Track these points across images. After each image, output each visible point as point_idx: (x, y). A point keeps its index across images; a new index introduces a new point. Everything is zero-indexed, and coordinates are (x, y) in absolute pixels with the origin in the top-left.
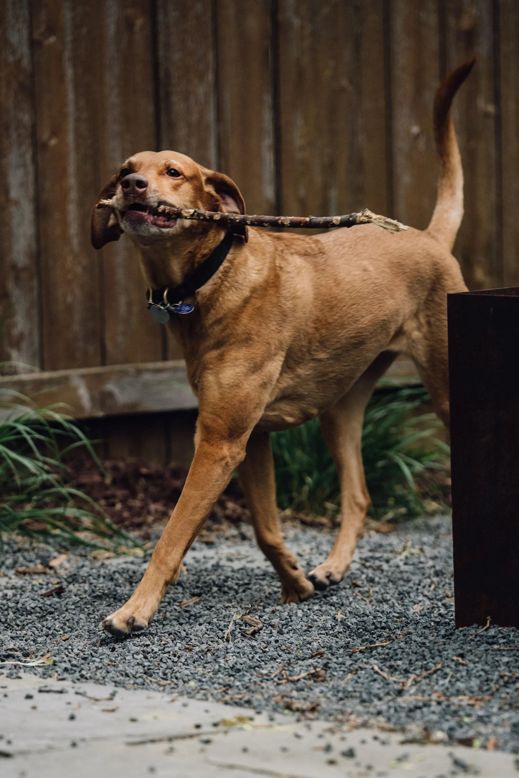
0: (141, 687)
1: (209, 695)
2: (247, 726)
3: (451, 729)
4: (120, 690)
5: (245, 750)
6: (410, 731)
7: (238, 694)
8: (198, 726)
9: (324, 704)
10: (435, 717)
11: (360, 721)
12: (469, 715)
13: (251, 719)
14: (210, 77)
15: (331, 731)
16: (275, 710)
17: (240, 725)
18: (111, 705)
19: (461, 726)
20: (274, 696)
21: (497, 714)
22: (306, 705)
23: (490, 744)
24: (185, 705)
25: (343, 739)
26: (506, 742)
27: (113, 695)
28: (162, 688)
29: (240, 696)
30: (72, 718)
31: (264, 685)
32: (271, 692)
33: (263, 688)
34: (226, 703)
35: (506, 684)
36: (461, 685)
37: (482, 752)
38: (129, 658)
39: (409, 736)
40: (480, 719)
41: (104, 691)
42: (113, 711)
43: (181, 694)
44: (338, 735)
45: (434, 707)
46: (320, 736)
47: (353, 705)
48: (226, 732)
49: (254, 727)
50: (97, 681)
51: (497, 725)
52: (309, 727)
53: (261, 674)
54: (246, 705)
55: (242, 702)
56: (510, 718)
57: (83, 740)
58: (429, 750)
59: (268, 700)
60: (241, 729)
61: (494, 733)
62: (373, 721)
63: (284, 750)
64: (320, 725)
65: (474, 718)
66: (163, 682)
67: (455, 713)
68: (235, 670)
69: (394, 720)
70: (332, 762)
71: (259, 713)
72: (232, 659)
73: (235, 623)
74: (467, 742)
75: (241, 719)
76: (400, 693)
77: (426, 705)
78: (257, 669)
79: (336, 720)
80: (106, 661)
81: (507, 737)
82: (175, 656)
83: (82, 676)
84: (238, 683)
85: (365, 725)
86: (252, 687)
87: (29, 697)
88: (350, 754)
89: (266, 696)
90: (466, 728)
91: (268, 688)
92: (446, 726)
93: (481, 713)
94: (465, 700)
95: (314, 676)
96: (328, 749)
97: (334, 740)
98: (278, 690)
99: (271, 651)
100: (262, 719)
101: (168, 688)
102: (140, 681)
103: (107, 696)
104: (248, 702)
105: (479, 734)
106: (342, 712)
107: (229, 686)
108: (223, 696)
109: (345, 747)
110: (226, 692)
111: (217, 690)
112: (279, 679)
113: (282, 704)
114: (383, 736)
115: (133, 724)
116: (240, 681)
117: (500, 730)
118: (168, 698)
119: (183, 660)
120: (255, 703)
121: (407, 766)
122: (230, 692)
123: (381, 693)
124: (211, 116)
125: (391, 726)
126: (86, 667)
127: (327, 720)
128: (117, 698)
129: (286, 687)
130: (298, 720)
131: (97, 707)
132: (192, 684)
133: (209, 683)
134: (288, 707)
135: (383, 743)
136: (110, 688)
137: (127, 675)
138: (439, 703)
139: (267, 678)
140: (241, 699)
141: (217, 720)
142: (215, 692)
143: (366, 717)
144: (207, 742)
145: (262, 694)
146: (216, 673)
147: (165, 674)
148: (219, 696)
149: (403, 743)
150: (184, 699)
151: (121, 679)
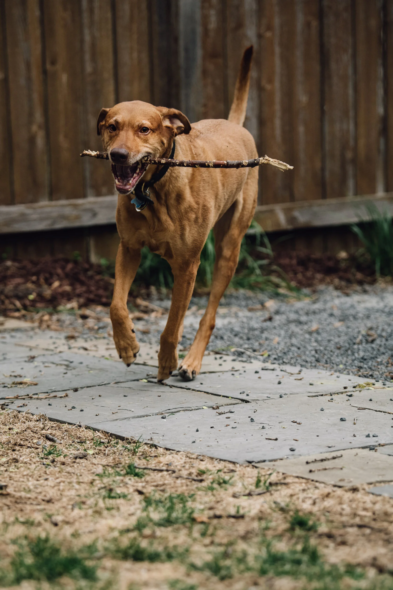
0: (314, 367)
1: (350, 372)
2: (371, 388)
4: (304, 369)
5: (371, 400)
7: (366, 371)
8: (345, 388)
13: (374, 384)
14: (350, 51)
16: (386, 380)
17: (367, 388)
18: (299, 377)
20: (385, 372)
24: (338, 377)
27: (300, 371)
28: (325, 368)
29: (367, 373)
30: (279, 383)
31: (379, 367)
32: (383, 371)
33: (379, 368)
34: (360, 376)
38: (307, 353)
41: (295, 370)
42: (301, 379)
43: (336, 371)
48: (360, 391)
49: (375, 388)
50: (291, 365)
53: (378, 362)
54: (370, 377)
55: (368, 375)
57: (285, 394)
59: (382, 374)
66: (326, 365)
68: (363, 359)
71: (377, 381)
72: (362, 354)
73: (363, 336)
75: (368, 384)
78: (376, 358)
80: (296, 354)
82: (331, 351)
83: (284, 362)
84: (365, 366)
86: (373, 368)
87: (257, 372)
89: (381, 372)
91: (381, 368)
98: (387, 369)
99: (382, 350)
100: (379, 385)
101: (328, 369)
102: (313, 364)
103: (297, 372)
104: (372, 376)
107: (360, 368)
108: (358, 373)
110: (359, 371)
111: (355, 370)
112: (387, 364)
113: (389, 377)
115: (311, 386)
116: (366, 365)
118: (329, 373)
119: (336, 354)
120: (375, 376)
122: (361, 370)
124: (350, 71)
126: (285, 357)
128: (302, 373)
129: (391, 368)
131: (293, 378)
132: (341, 366)
133: (350, 366)
134: (392, 378)
136: (298, 368)
137: (307, 362)
139: (381, 363)
140: (367, 374)
141: (355, 385)
142: (353, 370)
144: (351, 396)
145: (379, 372)
146: (353, 361)
147: (326, 361)
148: (356, 373)
150: (338, 374)
151: (304, 363)
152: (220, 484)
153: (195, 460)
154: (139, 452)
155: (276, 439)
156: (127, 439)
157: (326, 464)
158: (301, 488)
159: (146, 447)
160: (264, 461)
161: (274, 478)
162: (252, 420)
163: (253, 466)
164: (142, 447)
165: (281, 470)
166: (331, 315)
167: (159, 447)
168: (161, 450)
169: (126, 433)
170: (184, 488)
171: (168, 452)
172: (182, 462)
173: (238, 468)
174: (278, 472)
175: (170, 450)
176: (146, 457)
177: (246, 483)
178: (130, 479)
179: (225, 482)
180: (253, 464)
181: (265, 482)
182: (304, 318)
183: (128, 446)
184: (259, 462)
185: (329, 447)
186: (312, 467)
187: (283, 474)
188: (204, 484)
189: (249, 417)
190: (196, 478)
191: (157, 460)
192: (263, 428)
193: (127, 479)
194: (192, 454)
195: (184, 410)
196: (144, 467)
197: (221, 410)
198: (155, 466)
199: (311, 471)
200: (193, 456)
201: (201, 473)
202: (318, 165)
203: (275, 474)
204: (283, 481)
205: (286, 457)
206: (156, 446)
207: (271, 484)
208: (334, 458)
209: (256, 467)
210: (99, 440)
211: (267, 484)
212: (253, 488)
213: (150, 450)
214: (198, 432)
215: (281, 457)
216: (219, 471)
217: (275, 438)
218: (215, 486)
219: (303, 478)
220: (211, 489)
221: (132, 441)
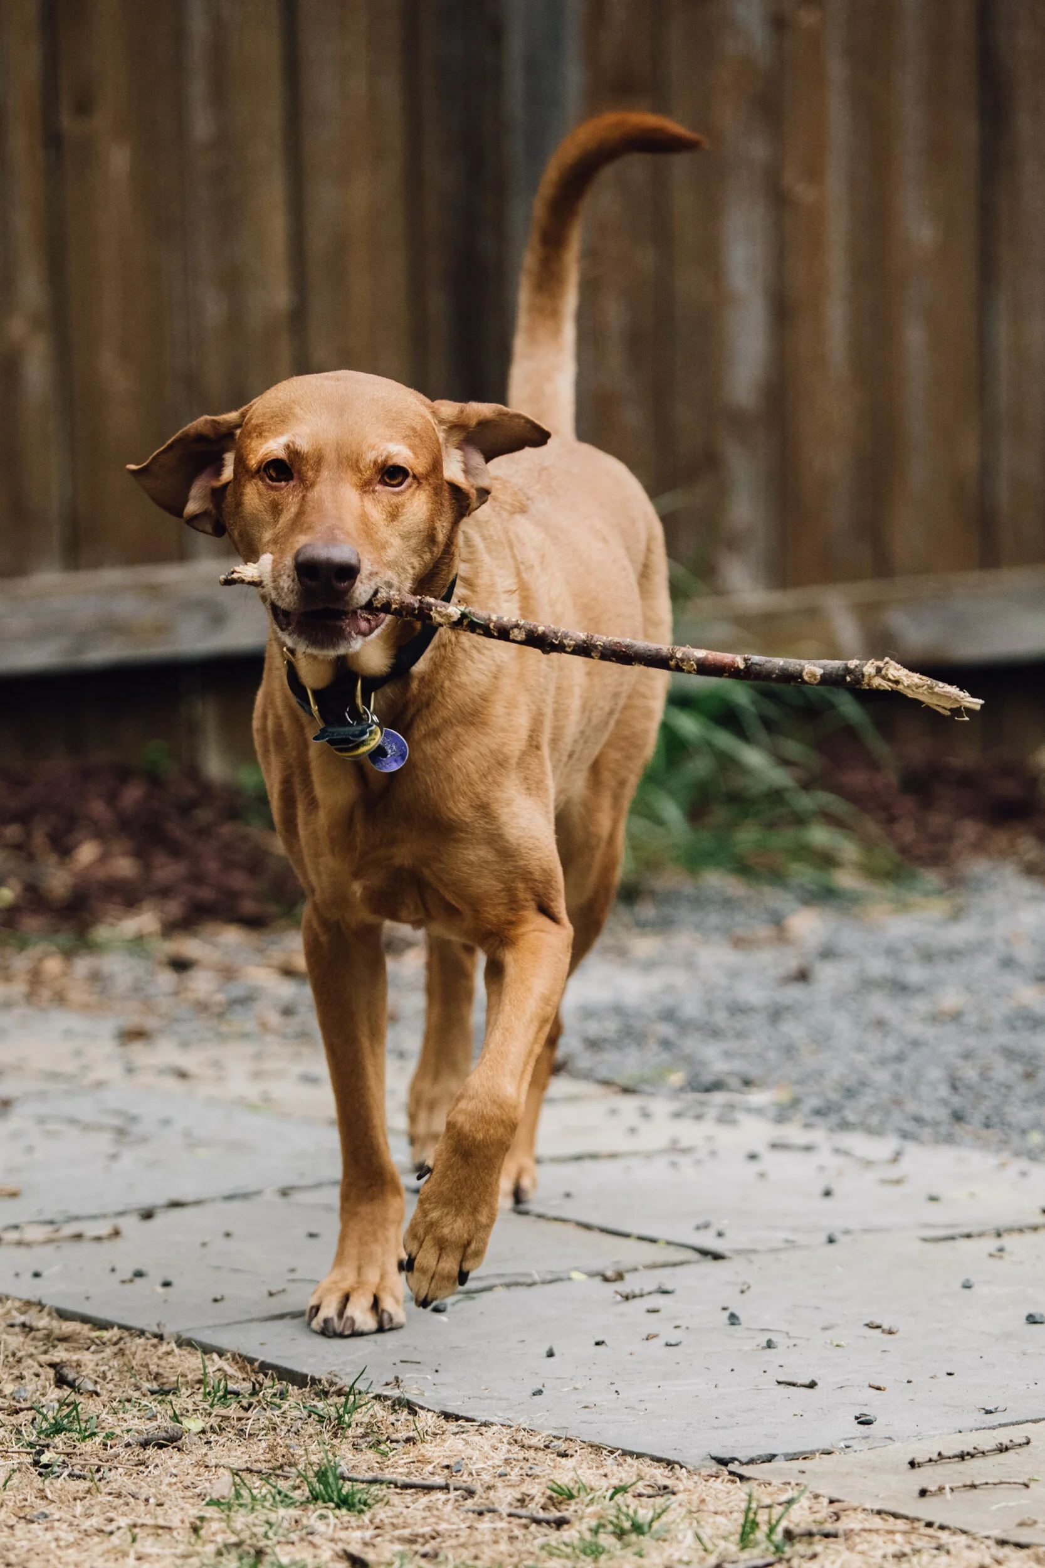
0: (945, 1139)
4: (911, 1148)
8: (1044, 1212)
18: (894, 1172)
24: (1024, 1174)
27: (896, 1157)
28: (981, 1144)
30: (828, 1193)
38: (924, 1090)
41: (881, 1148)
42: (898, 1182)
43: (1017, 1154)
50: (871, 1131)
57: (847, 1232)
66: (984, 1133)
80: (885, 1096)
82: (1006, 1086)
83: (845, 1122)
87: (753, 1157)
101: (993, 1145)
102: (943, 1129)
103: (888, 1155)
115: (933, 1205)
118: (992, 1161)
119: (1019, 1094)
126: (849, 1104)
128: (905, 1160)
131: (871, 1177)
132: (1036, 1137)
136: (892, 1143)
137: (920, 1121)
147: (987, 1118)
150: (1023, 1164)
151: (909, 1126)
152: (620, 1534)
153: (541, 1453)
154: (353, 1425)
155: (812, 1385)
156: (315, 1381)
157: (974, 1469)
158: (892, 1549)
159: (378, 1409)
160: (771, 1458)
161: (799, 1517)
162: (733, 1319)
163: (731, 1473)
164: (364, 1409)
165: (827, 1490)
166: (1008, 963)
167: (422, 1408)
168: (427, 1420)
169: (312, 1361)
170: (504, 1546)
171: (452, 1426)
172: (498, 1458)
173: (682, 1482)
174: (816, 1497)
175: (457, 1418)
176: (379, 1442)
177: (706, 1533)
178: (322, 1517)
179: (637, 1528)
180: (733, 1467)
181: (772, 1530)
182: (915, 974)
183: (320, 1405)
184: (751, 1461)
185: (988, 1412)
186: (927, 1477)
187: (831, 1502)
188: (568, 1534)
189: (724, 1309)
190: (542, 1515)
191: (414, 1452)
192: (770, 1345)
193: (311, 1518)
194: (531, 1432)
195: (508, 1285)
196: (369, 1476)
197: (631, 1284)
198: (409, 1474)
199: (923, 1493)
200: (534, 1441)
201: (561, 1496)
202: (969, 455)
203: (804, 1502)
204: (829, 1527)
205: (842, 1445)
206: (412, 1408)
207: (789, 1535)
208: (1002, 1449)
209: (742, 1478)
210: (223, 1382)
211: (778, 1536)
212: (732, 1547)
213: (392, 1418)
214: (552, 1359)
215: (827, 1447)
216: (618, 1490)
217: (807, 1381)
218: (606, 1540)
219: (895, 1516)
220: (595, 1551)
221: (333, 1389)
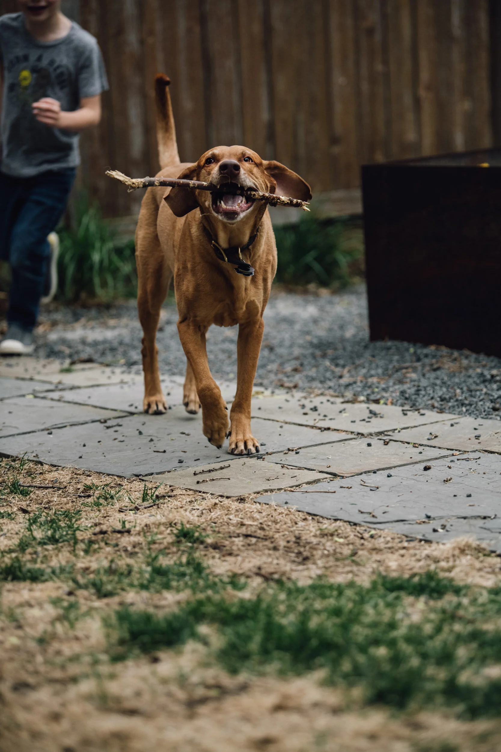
2: (260, 396)
3: (368, 395)
5: (260, 409)
6: (346, 396)
9: (301, 384)
10: (359, 389)
11: (320, 392)
12: (377, 387)
13: (263, 393)
15: (305, 398)
16: (275, 387)
17: (256, 396)
19: (373, 393)
20: (274, 380)
21: (393, 386)
22: (291, 385)
23: (389, 402)
25: (311, 401)
26: (397, 401)
30: (169, 394)
31: (269, 375)
32: (273, 378)
33: (268, 377)
35: (397, 371)
36: (373, 372)
37: (384, 406)
39: (346, 399)
40: (384, 389)
43: (226, 381)
44: (308, 400)
45: (359, 384)
46: (299, 400)
47: (316, 384)
49: (264, 396)
51: (392, 392)
52: (293, 396)
54: (260, 385)
55: (258, 384)
56: (399, 388)
57: (175, 405)
58: (357, 406)
59: (271, 382)
60: (257, 398)
61: (391, 396)
62: (327, 392)
63: (280, 408)
64: (298, 395)
65: (380, 389)
67: (370, 387)
69: (338, 391)
70: (305, 414)
71: (266, 389)
74: (377, 402)
75: (258, 393)
76: (341, 377)
77: (355, 383)
79: (307, 392)
81: (398, 398)
85: (322, 394)
86: (263, 376)
88: (315, 409)
89: (270, 380)
90: (375, 395)
91: (271, 376)
92: (365, 393)
93: (384, 386)
94: (375, 380)
95: (295, 370)
96: (303, 406)
97: (306, 402)
98: (276, 377)
100: (268, 393)
104: (261, 383)
105: (383, 397)
106: (310, 388)
109: (312, 406)
112: (277, 371)
113: (278, 384)
114: (332, 399)
117: (394, 395)
120: (265, 384)
121: (344, 415)
123: (331, 377)
125: (336, 394)
127: (303, 392)
129: (280, 376)
130: (287, 393)
132: (232, 375)
134: (282, 386)
135: (332, 403)
138: (361, 382)
139: (270, 372)
143: (322, 390)
145: (268, 380)
149: (343, 403)
150: (227, 383)
152: (106, 499)
153: (82, 476)
154: (23, 469)
155: (165, 452)
156: (12, 457)
157: (213, 475)
158: (188, 500)
159: (31, 465)
160: (152, 474)
161: (161, 491)
162: (140, 433)
163: (140, 479)
164: (27, 464)
165: (169, 483)
167: (45, 463)
168: (46, 467)
169: (10, 450)
170: (70, 505)
171: (54, 469)
172: (68, 478)
173: (125, 482)
174: (166, 485)
175: (55, 466)
176: (31, 474)
177: (132, 497)
178: (14, 498)
179: (111, 497)
180: (140, 477)
183: (13, 463)
184: (146, 475)
185: (218, 458)
186: (200, 478)
187: (170, 486)
188: (90, 500)
189: (138, 430)
190: (82, 494)
191: (42, 477)
192: (152, 440)
193: (10, 498)
194: (79, 470)
195: (71, 425)
196: (28, 485)
197: (109, 423)
198: (41, 484)
199: (198, 482)
200: (79, 472)
201: (88, 488)
203: (162, 487)
204: (170, 494)
205: (174, 469)
206: (41, 464)
207: (157, 497)
208: (222, 468)
209: (143, 480)
211: (154, 497)
212: (140, 501)
213: (36, 467)
214: (85, 447)
215: (168, 470)
216: (107, 485)
217: (163, 451)
218: (102, 501)
219: (190, 490)
220: (98, 504)
221: (17, 459)
